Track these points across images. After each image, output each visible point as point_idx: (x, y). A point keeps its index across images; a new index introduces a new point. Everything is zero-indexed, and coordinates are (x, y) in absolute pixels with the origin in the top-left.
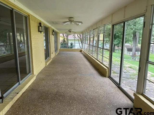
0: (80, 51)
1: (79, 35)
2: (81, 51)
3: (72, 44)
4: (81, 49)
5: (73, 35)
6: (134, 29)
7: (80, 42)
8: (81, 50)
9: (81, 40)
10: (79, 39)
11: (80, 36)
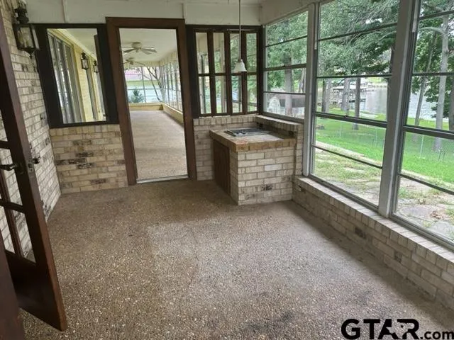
0: (159, 107)
1: (151, 70)
2: (161, 108)
3: (136, 93)
4: (160, 104)
5: (138, 70)
6: (283, 51)
7: (157, 87)
8: (162, 106)
9: (158, 80)
10: (154, 79)
11: (155, 71)
